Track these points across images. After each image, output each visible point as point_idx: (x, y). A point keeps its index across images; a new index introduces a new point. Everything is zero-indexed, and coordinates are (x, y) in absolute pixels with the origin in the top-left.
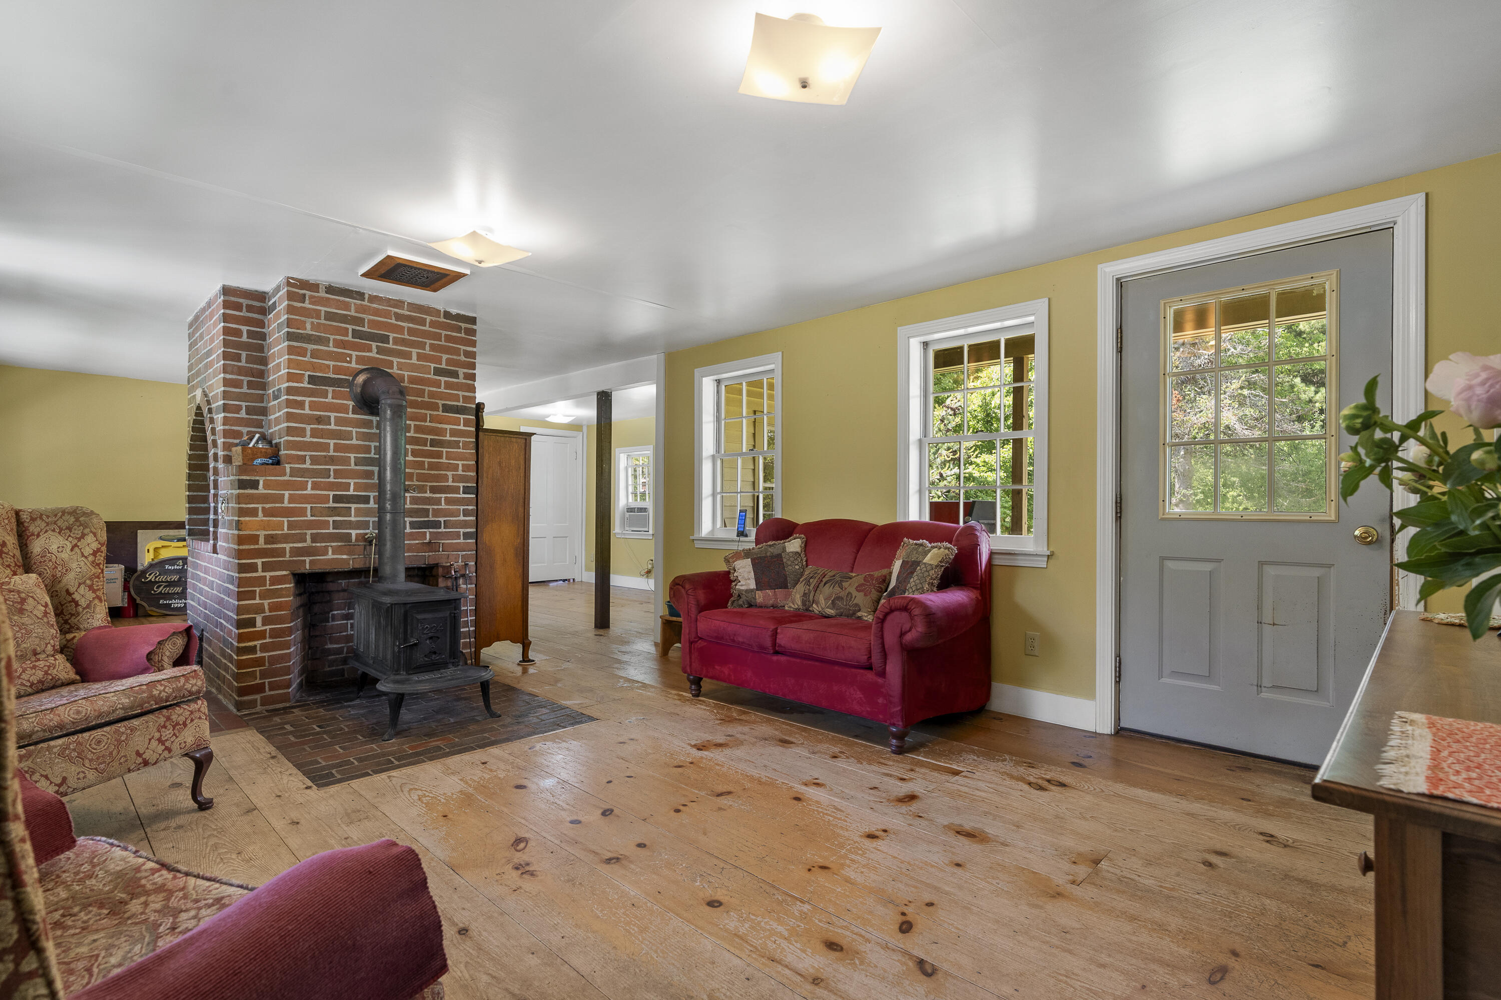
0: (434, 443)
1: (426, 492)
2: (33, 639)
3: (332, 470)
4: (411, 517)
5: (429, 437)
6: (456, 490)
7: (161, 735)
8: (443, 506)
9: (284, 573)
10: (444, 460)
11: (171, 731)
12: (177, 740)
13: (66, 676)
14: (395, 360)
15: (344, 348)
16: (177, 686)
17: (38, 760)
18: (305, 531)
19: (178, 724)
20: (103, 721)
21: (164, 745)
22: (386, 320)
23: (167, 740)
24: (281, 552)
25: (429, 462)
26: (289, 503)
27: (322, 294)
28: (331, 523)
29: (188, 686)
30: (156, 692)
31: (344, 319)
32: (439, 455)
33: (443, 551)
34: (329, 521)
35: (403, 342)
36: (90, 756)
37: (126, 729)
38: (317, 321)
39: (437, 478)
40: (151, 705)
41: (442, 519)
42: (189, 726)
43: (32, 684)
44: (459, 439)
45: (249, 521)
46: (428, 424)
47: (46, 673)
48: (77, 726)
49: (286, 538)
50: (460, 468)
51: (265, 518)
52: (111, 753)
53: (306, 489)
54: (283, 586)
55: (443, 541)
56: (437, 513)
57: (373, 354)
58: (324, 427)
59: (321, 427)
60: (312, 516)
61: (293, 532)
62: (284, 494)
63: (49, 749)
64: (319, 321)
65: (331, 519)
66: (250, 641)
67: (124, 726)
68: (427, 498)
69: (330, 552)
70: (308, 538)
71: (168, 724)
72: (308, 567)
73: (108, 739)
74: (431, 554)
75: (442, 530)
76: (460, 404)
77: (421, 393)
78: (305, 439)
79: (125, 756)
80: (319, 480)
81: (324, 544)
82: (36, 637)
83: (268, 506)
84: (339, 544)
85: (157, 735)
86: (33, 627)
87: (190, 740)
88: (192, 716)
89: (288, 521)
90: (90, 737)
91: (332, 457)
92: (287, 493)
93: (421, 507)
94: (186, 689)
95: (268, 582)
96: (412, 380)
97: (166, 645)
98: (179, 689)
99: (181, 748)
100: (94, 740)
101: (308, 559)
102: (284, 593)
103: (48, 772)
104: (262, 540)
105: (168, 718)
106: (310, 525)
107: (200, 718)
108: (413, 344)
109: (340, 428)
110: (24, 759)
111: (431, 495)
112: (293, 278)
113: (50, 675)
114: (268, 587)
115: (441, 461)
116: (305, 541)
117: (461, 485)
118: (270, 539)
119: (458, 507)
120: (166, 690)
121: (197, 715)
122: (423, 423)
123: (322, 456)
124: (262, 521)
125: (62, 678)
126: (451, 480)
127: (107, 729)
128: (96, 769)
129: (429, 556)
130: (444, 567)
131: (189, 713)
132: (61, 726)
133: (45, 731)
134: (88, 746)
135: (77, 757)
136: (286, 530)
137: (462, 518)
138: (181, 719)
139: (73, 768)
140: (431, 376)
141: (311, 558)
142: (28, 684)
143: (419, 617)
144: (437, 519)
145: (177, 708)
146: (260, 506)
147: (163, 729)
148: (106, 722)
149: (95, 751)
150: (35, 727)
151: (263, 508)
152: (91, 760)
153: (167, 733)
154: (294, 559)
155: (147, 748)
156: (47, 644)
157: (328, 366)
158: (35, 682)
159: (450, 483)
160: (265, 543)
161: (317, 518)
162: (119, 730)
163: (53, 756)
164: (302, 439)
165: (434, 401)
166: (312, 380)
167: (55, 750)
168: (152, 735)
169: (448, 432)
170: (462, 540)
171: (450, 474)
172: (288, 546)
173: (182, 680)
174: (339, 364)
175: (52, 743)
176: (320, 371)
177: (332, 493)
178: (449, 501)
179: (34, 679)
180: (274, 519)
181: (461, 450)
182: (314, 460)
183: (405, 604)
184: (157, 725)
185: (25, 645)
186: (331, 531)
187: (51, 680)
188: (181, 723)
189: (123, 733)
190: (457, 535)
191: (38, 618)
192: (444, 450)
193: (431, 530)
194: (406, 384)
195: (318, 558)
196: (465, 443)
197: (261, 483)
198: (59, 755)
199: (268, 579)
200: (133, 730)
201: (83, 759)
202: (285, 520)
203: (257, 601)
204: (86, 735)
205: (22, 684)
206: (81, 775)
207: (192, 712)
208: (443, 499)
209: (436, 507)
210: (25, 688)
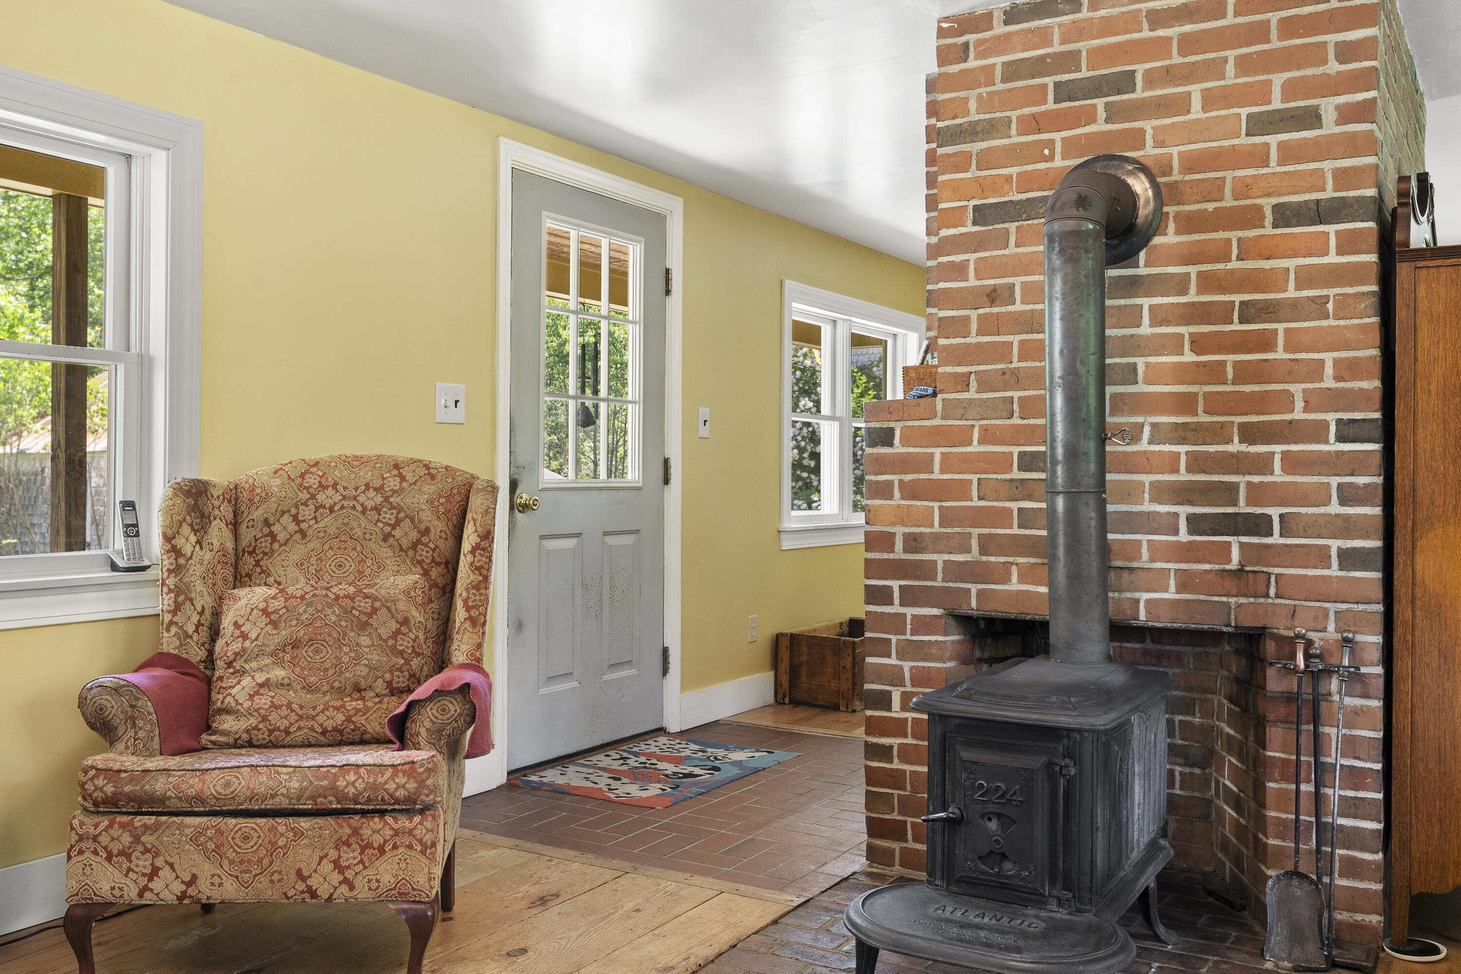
0: (1248, 313)
1: (1230, 441)
2: (363, 668)
3: (1016, 400)
4: (1191, 503)
5: (1237, 298)
6: (1317, 432)
7: (340, 857)
8: (1278, 476)
9: (935, 611)
10: (1280, 354)
11: (356, 854)
12: (365, 873)
13: (378, 729)
14: (1148, 126)
15: (1039, 131)
16: (375, 781)
17: (165, 839)
18: (968, 530)
19: (369, 845)
20: (257, 807)
21: (343, 874)
22: (1128, 37)
23: (348, 867)
24: (926, 570)
25: (1235, 363)
26: (942, 471)
27: (999, 29)
28: (1015, 513)
29: (391, 786)
30: (341, 783)
31: (1039, 67)
32: (1266, 342)
33: (1278, 596)
34: (1010, 511)
35: (1169, 75)
36: (231, 854)
37: (288, 831)
38: (988, 89)
39: (1260, 403)
40: (331, 803)
41: (1274, 512)
42: (388, 855)
43: (324, 733)
44: (1325, 292)
45: (880, 506)
46: (1234, 265)
47: (349, 719)
48: (224, 805)
49: (937, 542)
50: (1329, 370)
51: (903, 502)
52: (260, 860)
53: (970, 443)
54: (933, 638)
55: (1277, 570)
56: (1257, 494)
57: (1100, 126)
58: (1003, 309)
59: (995, 310)
60: (980, 498)
61: (949, 530)
62: (932, 455)
63: (181, 825)
64: (993, 88)
65: (1014, 506)
66: (883, 735)
67: (286, 825)
68: (1232, 455)
69: (1015, 578)
70: (975, 544)
71: (353, 840)
72: (974, 604)
73: (259, 837)
74: (1243, 600)
75: (1276, 539)
76: (1329, 193)
77: (1215, 190)
78: (968, 340)
79: (280, 872)
80: (993, 422)
81: (1002, 559)
82: (366, 665)
83: (908, 478)
84: (1032, 560)
85: (333, 854)
86: (367, 650)
87: (387, 879)
88: (397, 840)
89: (940, 508)
90: (235, 826)
91: (1015, 372)
92: (937, 452)
93: (1215, 478)
94: (386, 790)
95: (909, 627)
96: (1191, 164)
97: (428, 709)
98: (374, 787)
99: (370, 889)
100: (240, 833)
101: (974, 588)
102: (934, 651)
103: (175, 860)
104: (899, 544)
105: (356, 832)
106: (978, 517)
107: (410, 847)
108: (1189, 74)
109: (1031, 307)
110: (149, 832)
111: (1243, 448)
112: (946, 19)
113: (354, 723)
114: (908, 637)
115: (1270, 356)
116: (969, 551)
117: (1332, 417)
118: (913, 543)
119: (1324, 479)
120: (357, 785)
121: (406, 840)
122: (1221, 266)
123: (996, 371)
124: (899, 506)
125: (370, 730)
126: (1299, 404)
127: (262, 821)
128: (237, 877)
129: (1239, 606)
130: (1280, 639)
131: (392, 832)
132: (199, 798)
133: (180, 799)
134: (230, 839)
135: (214, 851)
136: (936, 528)
137: (1335, 508)
138: (377, 840)
139: (207, 866)
140: (1243, 140)
141: (980, 586)
142: (320, 730)
143: (967, 754)
144: (1258, 510)
145: (377, 819)
146: (895, 478)
147: (345, 848)
148: (260, 809)
149: (239, 850)
150: (169, 789)
151: (901, 481)
152: (232, 862)
153: (350, 856)
154: (951, 585)
155: (315, 871)
156: (377, 678)
157: (1008, 179)
158: (329, 729)
159: (1298, 414)
160: (905, 551)
161: (990, 504)
162: (276, 829)
163: (184, 839)
164: (962, 340)
165: (1249, 202)
166: (982, 215)
167: (187, 831)
168: (325, 851)
169: (1292, 276)
170: (1334, 571)
171: (1297, 389)
172: (940, 559)
173: (388, 773)
174: (1030, 167)
175: (189, 820)
176: (996, 192)
177: (1016, 450)
178: (1292, 463)
179: (329, 725)
180: (918, 503)
181: (1332, 322)
182: (985, 384)
183: (946, 717)
184: (335, 837)
185: (347, 675)
186: (1016, 531)
187: (353, 730)
188: (376, 845)
189: (282, 835)
190: (1322, 557)
191: (381, 638)
192: (1281, 327)
193: (1244, 539)
194: (1176, 176)
195: (993, 587)
196: (1342, 301)
197: (898, 433)
198: (191, 839)
199: (909, 621)
200: (298, 834)
201: (221, 857)
202: (936, 505)
203: (893, 661)
204: (231, 821)
205: (312, 729)
206: (216, 880)
207: (397, 833)
208: (1277, 458)
209: (1256, 479)
210: (315, 735)
